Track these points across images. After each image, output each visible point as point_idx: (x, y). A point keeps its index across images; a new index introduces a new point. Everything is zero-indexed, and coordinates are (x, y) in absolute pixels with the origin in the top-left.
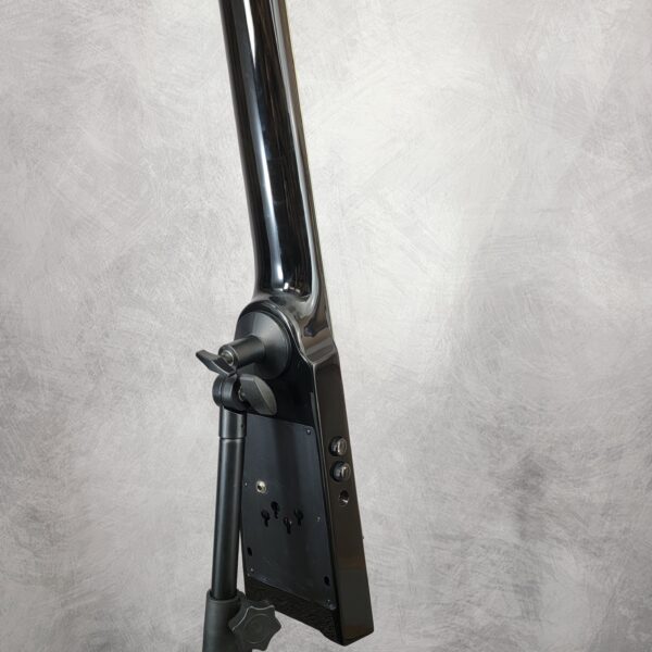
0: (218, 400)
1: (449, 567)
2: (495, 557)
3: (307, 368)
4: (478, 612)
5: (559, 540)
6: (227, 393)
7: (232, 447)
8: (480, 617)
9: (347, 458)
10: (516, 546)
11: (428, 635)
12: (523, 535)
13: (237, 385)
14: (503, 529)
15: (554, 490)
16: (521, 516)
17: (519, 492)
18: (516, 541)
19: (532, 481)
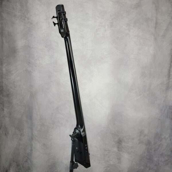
0: (72, 140)
1: (107, 155)
2: (114, 153)
3: (82, 136)
4: (111, 162)
5: (124, 152)
6: (73, 139)
7: (73, 145)
8: (111, 163)
9: (87, 146)
10: (117, 152)
11: (103, 165)
12: (118, 150)
13: (74, 139)
14: (115, 149)
15: (123, 144)
16: (118, 148)
17: (118, 144)
18: (117, 151)
19: (120, 142)
